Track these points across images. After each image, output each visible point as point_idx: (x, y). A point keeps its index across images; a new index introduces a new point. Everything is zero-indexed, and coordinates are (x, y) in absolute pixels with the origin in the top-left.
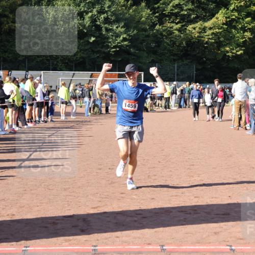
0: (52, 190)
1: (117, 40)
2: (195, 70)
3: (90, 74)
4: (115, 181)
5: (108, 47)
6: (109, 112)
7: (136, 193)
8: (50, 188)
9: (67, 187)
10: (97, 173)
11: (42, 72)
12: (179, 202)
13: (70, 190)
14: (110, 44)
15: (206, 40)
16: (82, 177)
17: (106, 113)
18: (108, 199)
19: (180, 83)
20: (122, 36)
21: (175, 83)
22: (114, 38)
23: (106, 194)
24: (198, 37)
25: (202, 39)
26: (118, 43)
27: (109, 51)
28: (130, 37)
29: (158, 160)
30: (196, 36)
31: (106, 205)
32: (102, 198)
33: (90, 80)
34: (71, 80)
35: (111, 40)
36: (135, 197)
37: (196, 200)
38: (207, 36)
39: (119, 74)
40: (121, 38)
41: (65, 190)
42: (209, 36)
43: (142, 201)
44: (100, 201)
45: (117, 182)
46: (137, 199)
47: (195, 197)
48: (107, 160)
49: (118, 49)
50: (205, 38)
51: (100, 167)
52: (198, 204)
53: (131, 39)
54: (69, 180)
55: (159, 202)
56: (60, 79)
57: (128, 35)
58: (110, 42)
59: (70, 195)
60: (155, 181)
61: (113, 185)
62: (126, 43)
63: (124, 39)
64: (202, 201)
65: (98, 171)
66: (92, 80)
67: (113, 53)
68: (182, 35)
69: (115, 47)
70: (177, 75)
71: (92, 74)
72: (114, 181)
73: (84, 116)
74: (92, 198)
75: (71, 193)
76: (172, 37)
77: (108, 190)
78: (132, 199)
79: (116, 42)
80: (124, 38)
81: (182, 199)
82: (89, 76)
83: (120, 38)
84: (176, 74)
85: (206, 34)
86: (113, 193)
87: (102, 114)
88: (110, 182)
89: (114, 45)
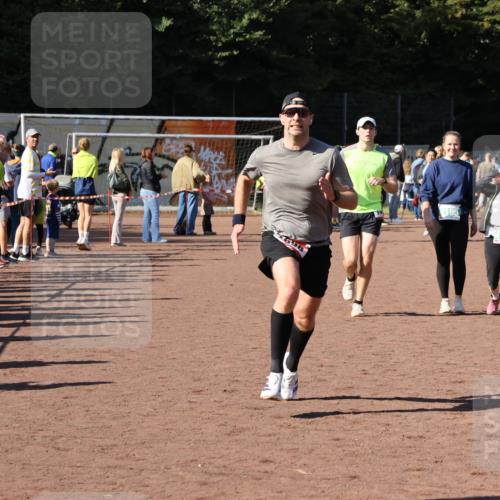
0: (67, 450)
1: (233, 27)
2: (452, 111)
3: (157, 124)
4: (244, 426)
5: (208, 45)
6: (214, 230)
7: (304, 460)
8: (61, 446)
9: (108, 442)
10: (190, 402)
11: (22, 116)
12: (428, 488)
13: (116, 450)
14: (212, 38)
15: (487, 25)
16: (148, 415)
17: (205, 234)
18: (225, 478)
19: (410, 149)
20: (246, 16)
21: (398, 148)
22: (225, 20)
23: (220, 462)
24: (464, 17)
25: (476, 23)
26: (237, 35)
27: (213, 58)
28: (268, 17)
29: (360, 367)
30: (458, 15)
31: (223, 494)
32: (211, 475)
33: (157, 140)
34: (104, 139)
35: (214, 27)
36: (301, 471)
37: (477, 481)
38: (488, 14)
39: (238, 122)
40: (245, 21)
41: (103, 450)
42: (493, 13)
43: (323, 485)
44: (205, 484)
45: (248, 429)
46: (310, 479)
47: (474, 474)
48: (216, 368)
49: (235, 53)
50: (482, 20)
51: (197, 385)
52: (484, 494)
53: (273, 23)
54: (114, 423)
55: (372, 488)
56: (74, 135)
57: (263, 12)
58: (213, 33)
59: (120, 467)
60: (359, 426)
61: (237, 437)
62: (258, 34)
63: (254, 25)
64: (496, 486)
65: (194, 398)
66: (163, 139)
67: (222, 64)
68: (418, 13)
69: (227, 46)
70: (402, 126)
71: (163, 122)
72: (239, 426)
73: (141, 241)
74: (181, 473)
75: (122, 458)
76: (390, 20)
77: (224, 452)
78: (293, 478)
79: (232, 31)
80: (251, 21)
81: (435, 479)
82: (156, 129)
83: (241, 20)
84: (399, 122)
85: (485, 10)
86: (240, 461)
87: (195, 235)
88: (229, 429)
89: (223, 39)
